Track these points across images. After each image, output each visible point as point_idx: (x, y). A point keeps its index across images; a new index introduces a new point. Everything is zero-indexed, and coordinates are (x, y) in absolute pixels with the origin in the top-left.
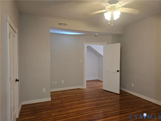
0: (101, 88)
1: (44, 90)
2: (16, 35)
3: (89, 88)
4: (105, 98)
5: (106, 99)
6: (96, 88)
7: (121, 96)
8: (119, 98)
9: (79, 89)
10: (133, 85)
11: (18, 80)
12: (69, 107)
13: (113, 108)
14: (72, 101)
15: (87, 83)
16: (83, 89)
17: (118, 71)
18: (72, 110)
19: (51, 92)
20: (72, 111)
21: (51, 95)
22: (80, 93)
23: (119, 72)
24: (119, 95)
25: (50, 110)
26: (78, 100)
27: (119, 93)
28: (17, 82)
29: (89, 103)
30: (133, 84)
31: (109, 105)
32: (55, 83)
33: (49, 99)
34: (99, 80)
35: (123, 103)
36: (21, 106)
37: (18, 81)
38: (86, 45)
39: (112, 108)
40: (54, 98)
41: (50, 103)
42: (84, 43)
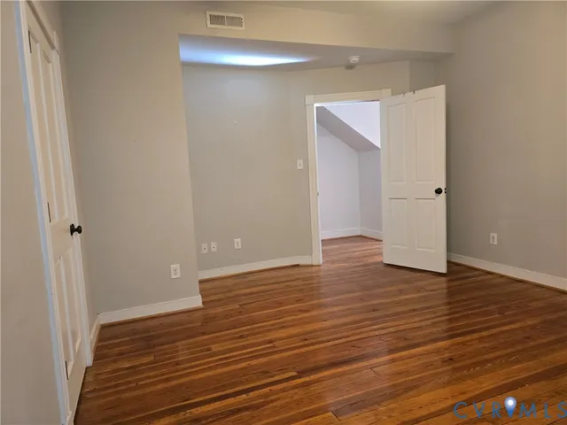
0: (377, 259)
1: (176, 270)
2: (55, 57)
3: (333, 262)
4: (394, 288)
5: (401, 292)
6: (358, 262)
7: (451, 280)
8: (445, 285)
9: (298, 266)
10: (494, 238)
11: (79, 227)
12: (272, 322)
13: (433, 318)
14: (281, 304)
15: (325, 248)
16: (312, 266)
17: (438, 191)
18: (281, 331)
19: (201, 282)
20: (283, 333)
21: (202, 291)
22: (303, 279)
23: (443, 194)
24: (444, 279)
25: (204, 334)
26: (298, 301)
27: (443, 270)
28: (76, 233)
29: (340, 308)
30: (495, 235)
31: (414, 310)
32: (210, 249)
33: (196, 301)
34: (366, 237)
35: (465, 300)
36: (99, 327)
37: (80, 232)
38: (316, 105)
39: (428, 316)
40: (212, 298)
41: (201, 313)
42: (309, 99)
